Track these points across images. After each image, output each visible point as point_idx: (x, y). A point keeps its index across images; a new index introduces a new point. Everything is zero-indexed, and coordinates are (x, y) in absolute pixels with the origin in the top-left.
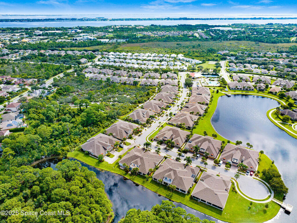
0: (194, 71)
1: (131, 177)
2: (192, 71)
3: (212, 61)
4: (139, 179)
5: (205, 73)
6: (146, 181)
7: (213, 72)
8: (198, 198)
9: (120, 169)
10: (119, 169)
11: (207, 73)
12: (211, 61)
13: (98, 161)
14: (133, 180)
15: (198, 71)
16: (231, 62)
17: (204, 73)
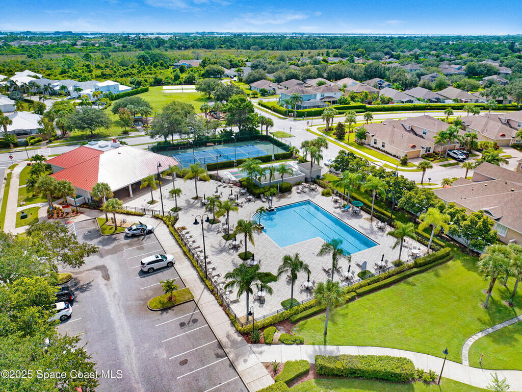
0: (97, 131)
2: (77, 133)
3: (172, 85)
5: (176, 138)
7: (229, 123)
11: (191, 138)
12: (169, 84)
15: (120, 130)
16: (292, 78)
17: (169, 138)
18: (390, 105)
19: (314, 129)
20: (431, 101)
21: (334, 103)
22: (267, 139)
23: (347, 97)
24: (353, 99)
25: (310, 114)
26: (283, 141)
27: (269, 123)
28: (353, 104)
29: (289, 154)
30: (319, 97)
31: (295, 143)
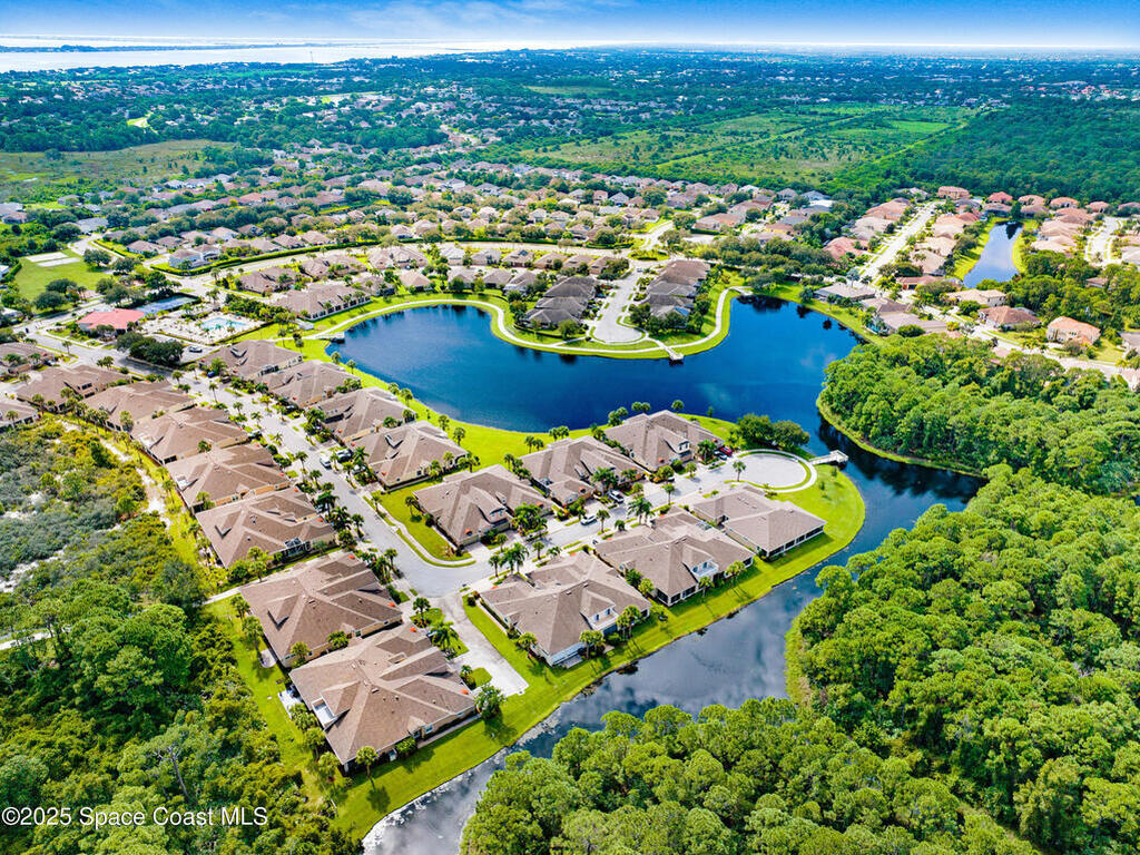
1: (627, 653)
4: (650, 636)
6: (665, 624)
8: (779, 550)
9: (572, 669)
10: (570, 674)
13: (483, 722)
14: (640, 653)
18: (260, 256)
19: (207, 283)
20: (293, 247)
21: (216, 258)
22: (181, 295)
23: (226, 254)
24: (230, 254)
25: (200, 272)
26: (192, 294)
27: (178, 285)
28: (231, 259)
29: (198, 301)
30: (202, 256)
31: (200, 293)
